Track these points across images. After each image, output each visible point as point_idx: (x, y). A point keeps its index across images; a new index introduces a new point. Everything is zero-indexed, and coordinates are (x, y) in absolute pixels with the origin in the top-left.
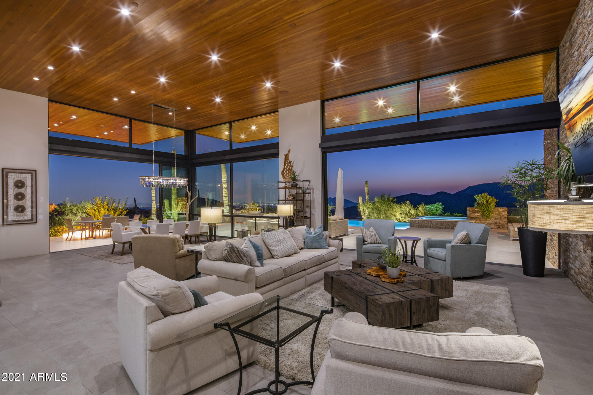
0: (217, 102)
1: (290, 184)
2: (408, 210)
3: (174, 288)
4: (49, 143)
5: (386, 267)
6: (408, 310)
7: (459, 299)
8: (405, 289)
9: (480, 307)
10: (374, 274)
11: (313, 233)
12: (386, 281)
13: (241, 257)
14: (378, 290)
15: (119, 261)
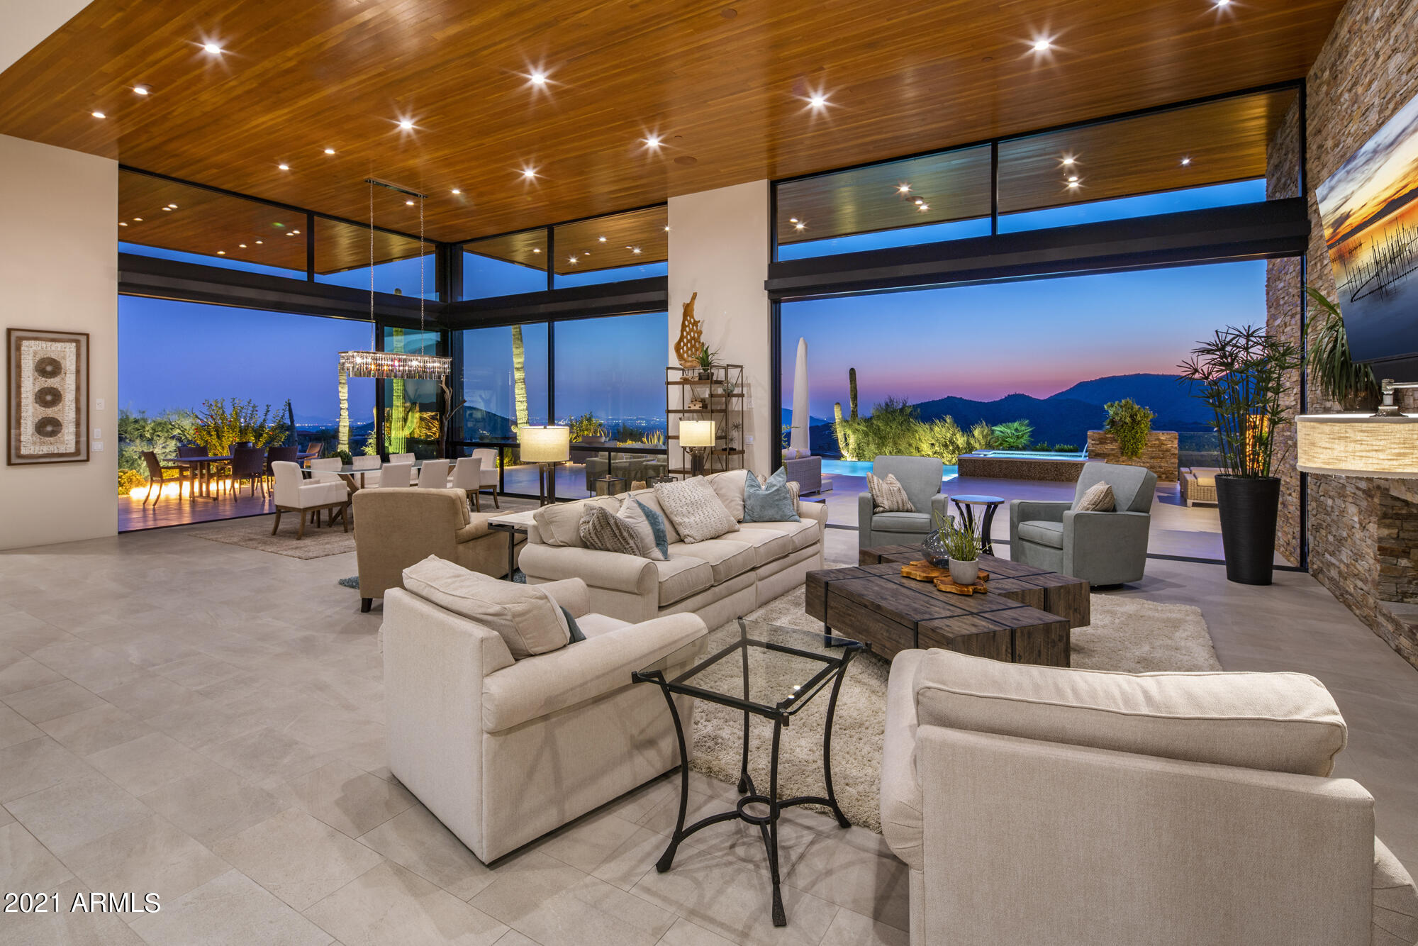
0: (528, 180)
1: (696, 374)
2: (948, 435)
3: (537, 598)
4: (119, 270)
5: (947, 561)
6: (1006, 650)
7: (1099, 632)
8: (995, 608)
9: (1146, 648)
10: (919, 575)
11: (763, 487)
12: (948, 590)
13: (624, 539)
14: (937, 609)
15: (298, 553)
